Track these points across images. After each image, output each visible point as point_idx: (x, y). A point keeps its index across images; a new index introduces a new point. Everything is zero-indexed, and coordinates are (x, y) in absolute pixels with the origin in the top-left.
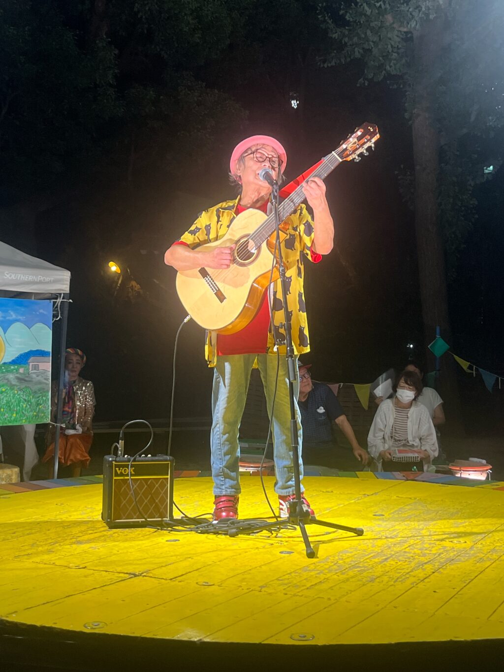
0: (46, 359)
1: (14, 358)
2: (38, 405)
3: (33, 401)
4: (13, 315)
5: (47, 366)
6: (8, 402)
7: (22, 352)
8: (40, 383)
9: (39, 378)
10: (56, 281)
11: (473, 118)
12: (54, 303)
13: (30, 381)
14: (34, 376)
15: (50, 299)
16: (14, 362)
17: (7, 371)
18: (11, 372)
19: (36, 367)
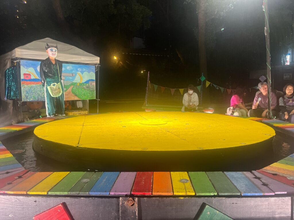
0: (94, 82)
1: (85, 81)
2: (92, 94)
3: (91, 93)
4: (84, 70)
5: (94, 84)
6: (84, 93)
7: (87, 80)
8: (92, 88)
9: (92, 87)
10: (96, 60)
11: (216, 13)
12: (95, 66)
13: (90, 88)
14: (91, 86)
15: (94, 65)
16: (85, 83)
17: (83, 85)
18: (85, 85)
19: (91, 84)
